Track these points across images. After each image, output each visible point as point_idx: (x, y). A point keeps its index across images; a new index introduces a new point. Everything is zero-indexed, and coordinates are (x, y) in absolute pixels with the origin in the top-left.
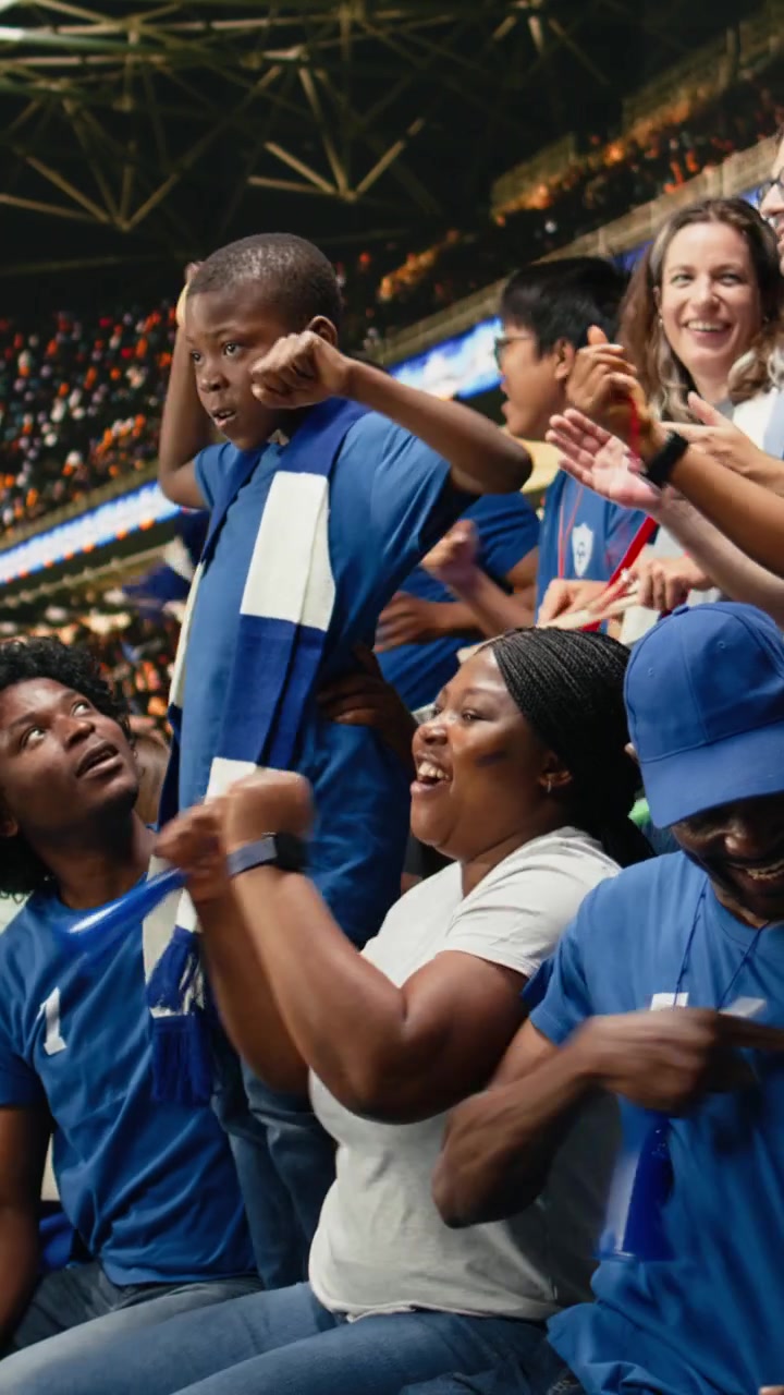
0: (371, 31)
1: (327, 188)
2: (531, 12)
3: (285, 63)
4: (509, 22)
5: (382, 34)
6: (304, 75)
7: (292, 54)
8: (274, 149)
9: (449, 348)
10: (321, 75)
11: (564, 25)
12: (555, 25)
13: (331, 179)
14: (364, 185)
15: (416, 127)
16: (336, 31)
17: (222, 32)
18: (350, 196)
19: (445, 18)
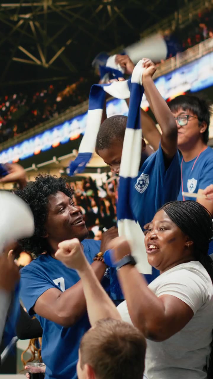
0: (54, 9)
1: (38, 62)
2: (108, 3)
3: (25, 19)
4: (101, 7)
5: (58, 10)
6: (31, 23)
7: (27, 16)
8: (21, 48)
9: (78, 118)
10: (37, 24)
11: (119, 8)
12: (116, 9)
13: (40, 59)
14: (51, 62)
15: (69, 42)
16: (42, 9)
17: (5, 8)
18: (47, 66)
19: (79, 5)
